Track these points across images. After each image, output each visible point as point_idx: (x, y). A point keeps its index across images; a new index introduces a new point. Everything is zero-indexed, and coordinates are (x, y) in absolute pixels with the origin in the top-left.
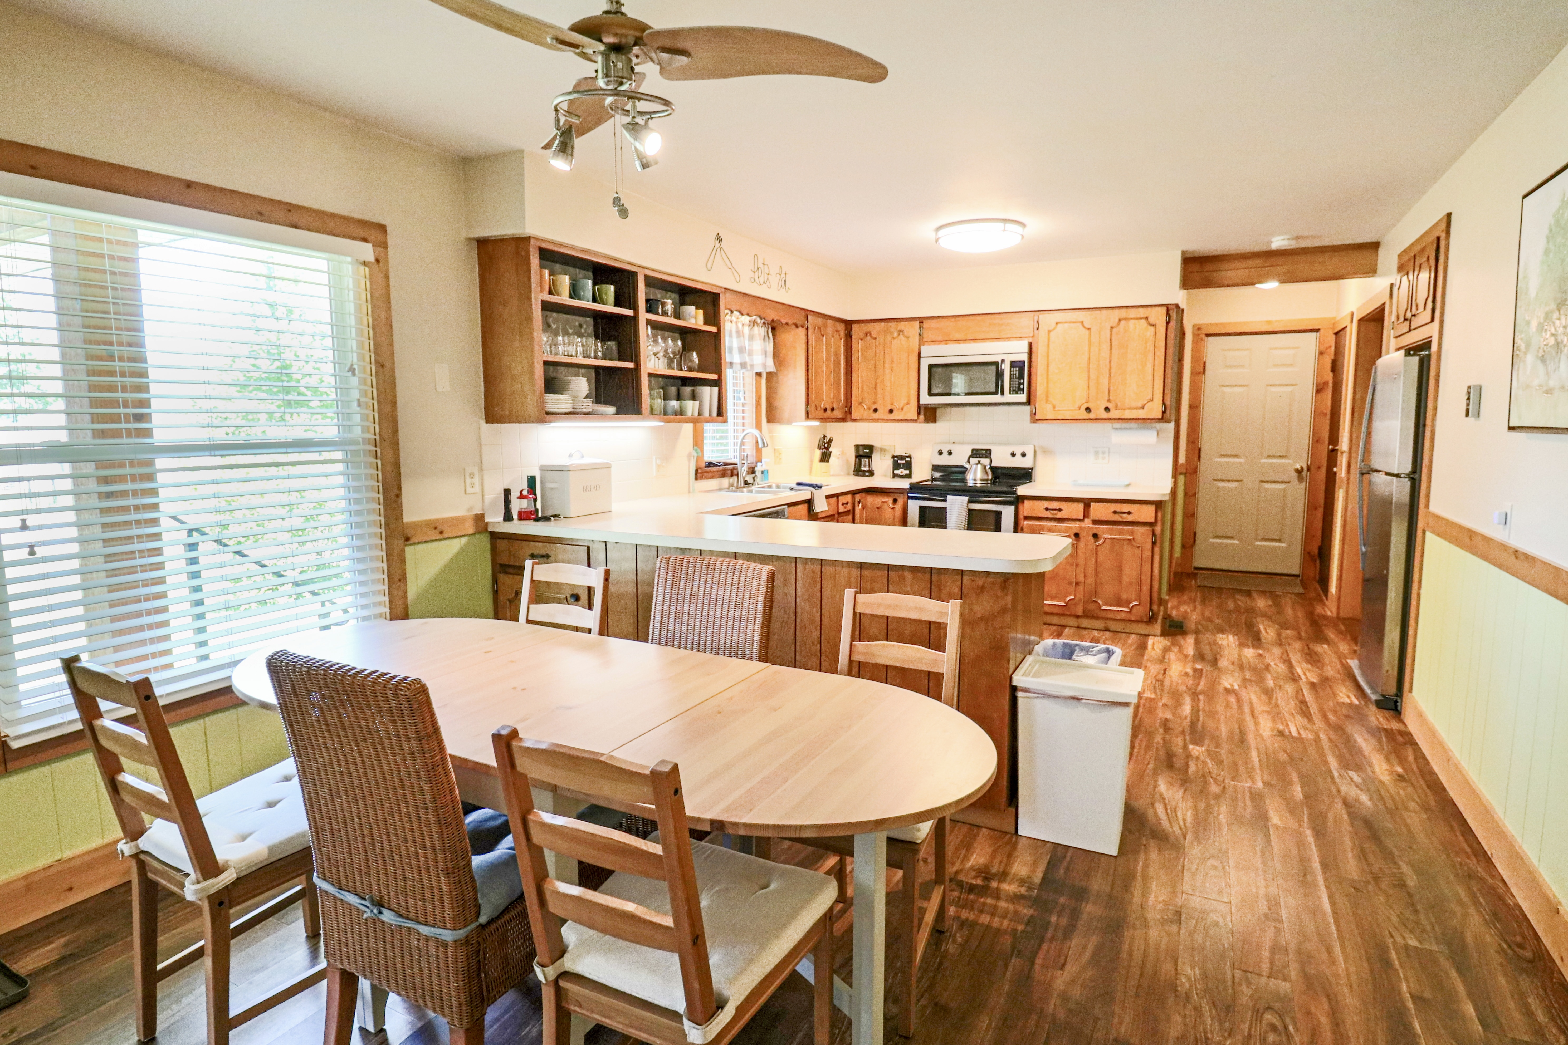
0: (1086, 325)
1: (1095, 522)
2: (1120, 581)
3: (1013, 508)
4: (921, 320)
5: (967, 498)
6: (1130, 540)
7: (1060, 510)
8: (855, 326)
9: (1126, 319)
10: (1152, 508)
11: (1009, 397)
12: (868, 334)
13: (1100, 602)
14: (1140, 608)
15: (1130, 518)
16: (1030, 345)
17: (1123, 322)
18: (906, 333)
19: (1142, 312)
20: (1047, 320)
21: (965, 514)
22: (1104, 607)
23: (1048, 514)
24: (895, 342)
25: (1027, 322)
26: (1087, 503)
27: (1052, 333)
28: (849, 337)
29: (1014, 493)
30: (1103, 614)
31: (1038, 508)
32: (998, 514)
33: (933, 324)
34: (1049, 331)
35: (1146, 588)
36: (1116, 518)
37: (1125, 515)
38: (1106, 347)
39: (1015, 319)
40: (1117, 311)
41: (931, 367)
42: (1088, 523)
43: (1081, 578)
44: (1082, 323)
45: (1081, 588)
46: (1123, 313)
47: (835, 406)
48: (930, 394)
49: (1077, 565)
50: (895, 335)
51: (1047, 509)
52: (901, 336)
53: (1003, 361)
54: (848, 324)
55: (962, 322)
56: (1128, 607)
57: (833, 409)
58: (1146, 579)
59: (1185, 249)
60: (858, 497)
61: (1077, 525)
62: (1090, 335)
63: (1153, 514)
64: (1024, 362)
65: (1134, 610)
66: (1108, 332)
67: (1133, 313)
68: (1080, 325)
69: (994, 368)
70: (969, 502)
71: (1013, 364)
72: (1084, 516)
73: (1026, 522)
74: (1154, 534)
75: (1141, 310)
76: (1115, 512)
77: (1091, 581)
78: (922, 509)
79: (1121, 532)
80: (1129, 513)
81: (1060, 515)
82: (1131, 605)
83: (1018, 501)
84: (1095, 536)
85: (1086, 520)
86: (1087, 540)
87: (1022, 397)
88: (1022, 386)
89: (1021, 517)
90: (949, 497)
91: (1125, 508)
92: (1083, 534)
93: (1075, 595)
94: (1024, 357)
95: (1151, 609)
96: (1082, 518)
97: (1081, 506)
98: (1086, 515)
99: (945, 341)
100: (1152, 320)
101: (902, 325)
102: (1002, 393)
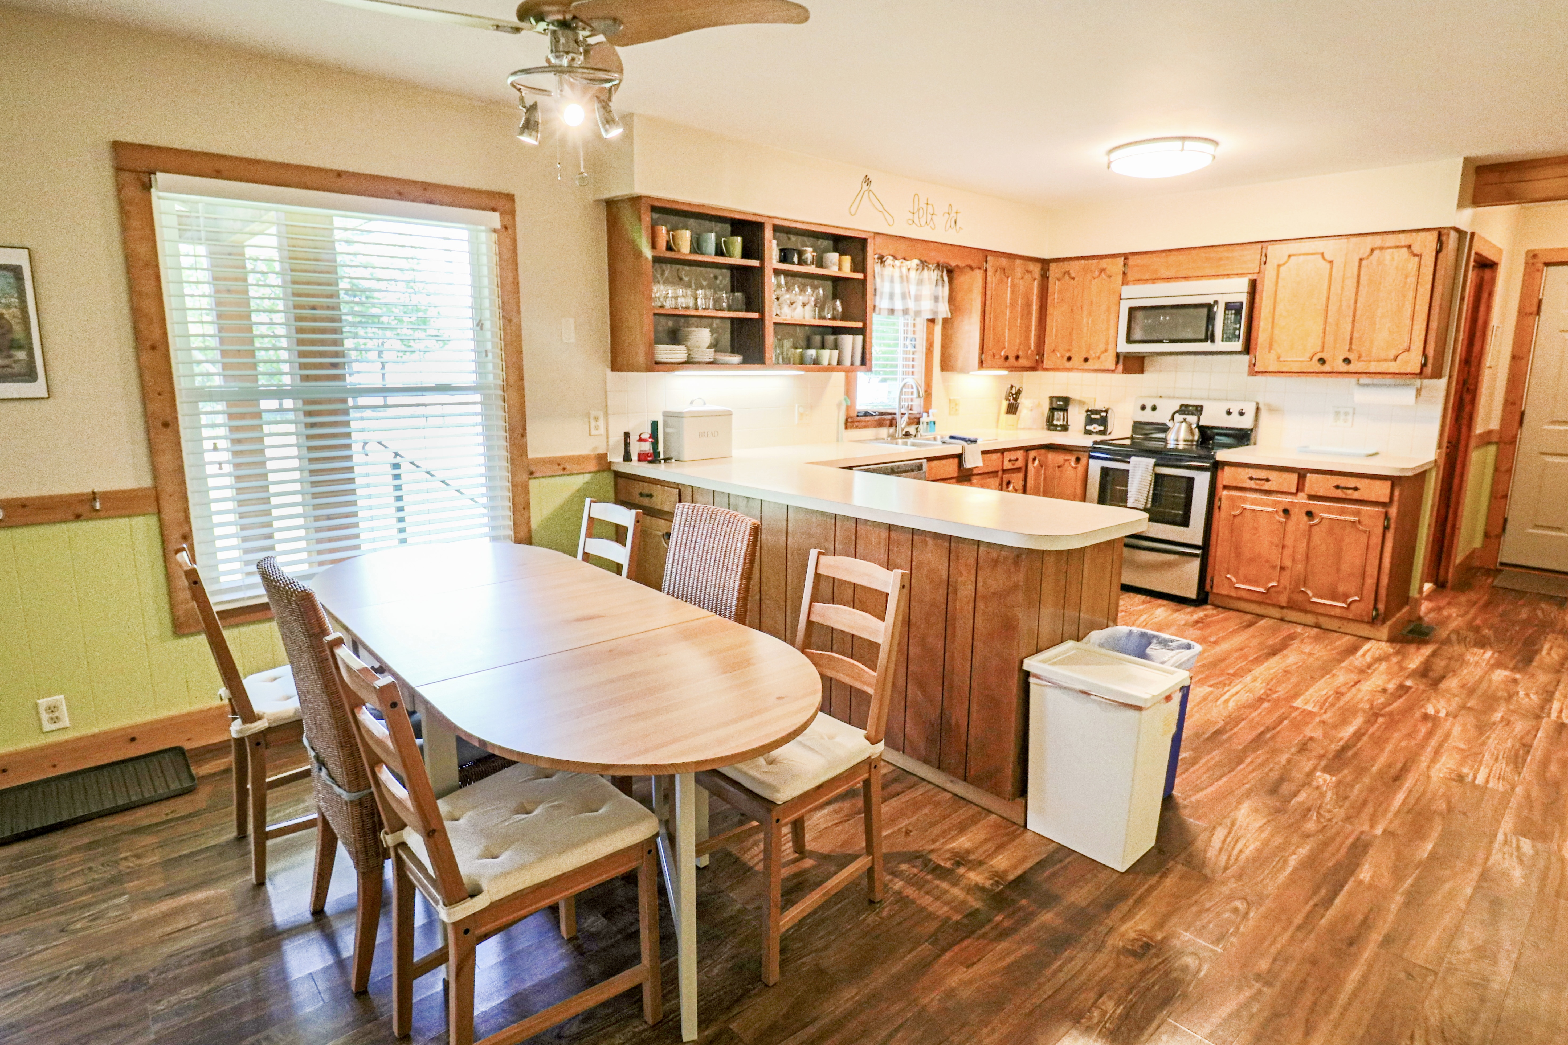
0: (1326, 256)
1: (1311, 497)
2: (1338, 570)
3: (1207, 475)
4: (1126, 256)
5: (1152, 461)
6: (1353, 522)
7: (1267, 480)
8: (1053, 266)
9: (1381, 248)
10: (1388, 484)
11: (1220, 345)
12: (1067, 273)
13: (1310, 593)
14: (1361, 605)
15: (1356, 495)
16: (1253, 284)
17: (1376, 252)
18: (1108, 272)
19: (1403, 239)
20: (1276, 253)
21: (1150, 477)
22: (1314, 600)
23: (1252, 484)
24: (1094, 282)
25: (1252, 257)
26: (1302, 474)
27: (1282, 269)
28: (1045, 277)
29: (1213, 457)
30: (1309, 607)
31: (1242, 477)
32: (1191, 481)
33: (1144, 260)
34: (1279, 266)
35: (1370, 582)
36: (1339, 494)
37: (1350, 492)
38: (1351, 284)
39: (1237, 253)
40: (1370, 238)
41: (1132, 310)
42: (1302, 498)
43: (1288, 563)
44: (1322, 254)
45: (1287, 574)
46: (1378, 241)
47: (1020, 353)
48: (1129, 340)
49: (1283, 547)
50: (1097, 273)
51: (1251, 478)
52: (1103, 275)
53: (1216, 302)
54: (1045, 263)
55: (1172, 258)
56: (1344, 602)
57: (1017, 358)
58: (1372, 570)
59: (1467, 154)
60: (1032, 454)
61: (1288, 499)
62: (1331, 268)
63: (1388, 491)
64: (1242, 303)
65: (1353, 607)
66: (1357, 264)
67: (1391, 240)
68: (1320, 257)
69: (1204, 311)
70: (1156, 465)
71: (1228, 306)
72: (1298, 490)
73: (1225, 493)
74: (1386, 516)
75: (1401, 236)
76: (1337, 487)
77: (1300, 567)
78: (1105, 472)
79: (1342, 512)
80: (1356, 489)
81: (1267, 486)
82: (1350, 600)
83: (1216, 467)
84: (1310, 514)
85: (1300, 494)
86: (1298, 518)
87: (1238, 346)
88: (1237, 332)
89: (1219, 486)
90: (1133, 459)
91: (1352, 482)
92: (1294, 511)
93: (1278, 582)
94: (1243, 298)
95: (1375, 608)
96: (1294, 491)
97: (1295, 477)
98: (1300, 488)
99: (1154, 280)
100: (1416, 249)
101: (1104, 263)
102: (1213, 341)
